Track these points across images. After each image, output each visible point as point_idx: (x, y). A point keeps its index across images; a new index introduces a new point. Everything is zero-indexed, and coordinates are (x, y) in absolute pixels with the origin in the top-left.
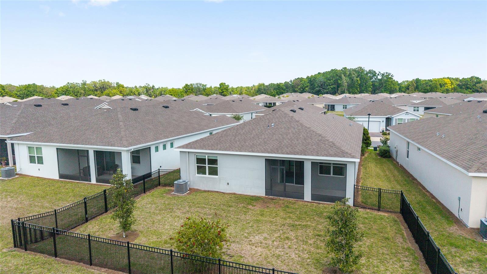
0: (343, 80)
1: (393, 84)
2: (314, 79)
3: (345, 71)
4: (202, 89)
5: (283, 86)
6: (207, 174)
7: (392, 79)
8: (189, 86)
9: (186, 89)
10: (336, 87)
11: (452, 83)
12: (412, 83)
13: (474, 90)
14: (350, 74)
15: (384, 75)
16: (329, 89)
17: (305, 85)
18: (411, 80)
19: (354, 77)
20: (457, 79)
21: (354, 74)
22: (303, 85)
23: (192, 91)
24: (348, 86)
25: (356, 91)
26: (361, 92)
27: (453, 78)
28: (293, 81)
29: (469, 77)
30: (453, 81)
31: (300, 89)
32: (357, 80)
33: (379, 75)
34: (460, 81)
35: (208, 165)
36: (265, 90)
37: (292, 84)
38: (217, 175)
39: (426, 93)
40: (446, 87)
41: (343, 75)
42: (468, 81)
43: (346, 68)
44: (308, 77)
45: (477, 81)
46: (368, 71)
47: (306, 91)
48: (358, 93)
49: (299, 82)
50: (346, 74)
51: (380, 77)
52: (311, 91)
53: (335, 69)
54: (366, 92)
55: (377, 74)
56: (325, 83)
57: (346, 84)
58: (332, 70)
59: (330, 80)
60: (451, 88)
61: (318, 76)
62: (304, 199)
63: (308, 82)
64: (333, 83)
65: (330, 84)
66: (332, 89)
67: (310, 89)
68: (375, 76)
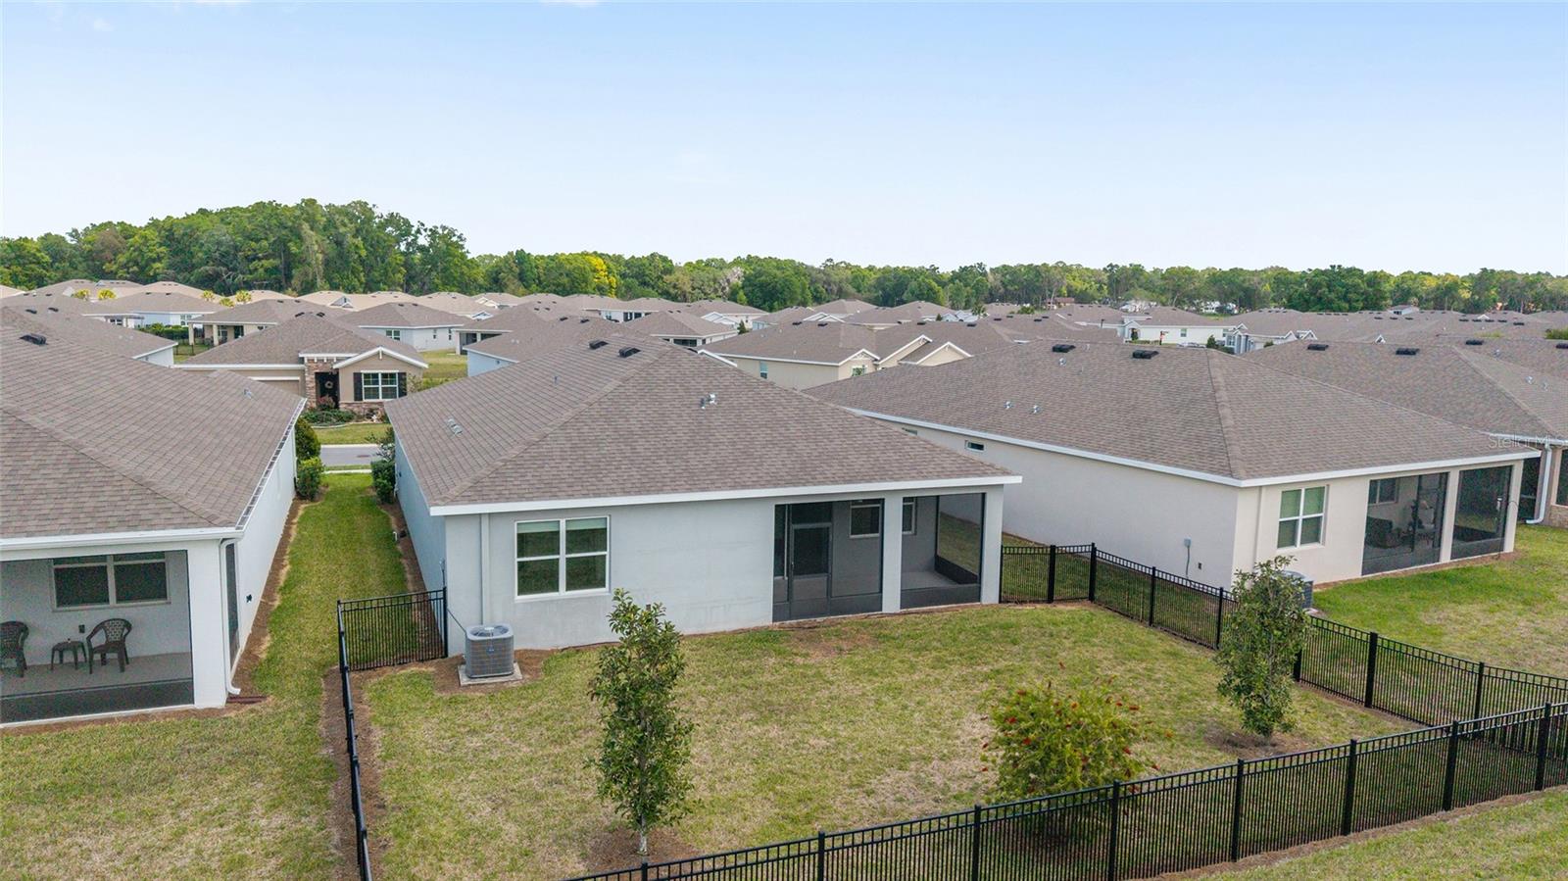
0: (307, 244)
1: (468, 266)
2: (186, 231)
3: (310, 212)
5: (38, 251)
6: (561, 588)
7: (462, 247)
10: (282, 266)
11: (609, 271)
13: (661, 291)
14: (331, 223)
15: (437, 233)
16: (256, 269)
17: (151, 251)
18: (503, 254)
19: (344, 235)
20: (618, 259)
21: (345, 225)
22: (137, 253)
24: (327, 263)
25: (356, 282)
26: (370, 287)
27: (608, 255)
28: (85, 235)
29: (647, 254)
30: (611, 265)
31: (125, 266)
32: (357, 246)
33: (421, 234)
34: (627, 264)
35: (567, 552)
37: (87, 247)
38: (603, 585)
40: (599, 280)
41: (306, 226)
42: (644, 265)
43: (313, 202)
44: (154, 224)
45: (664, 267)
46: (385, 217)
48: (361, 290)
49: (117, 237)
50: (315, 221)
51: (423, 241)
54: (386, 287)
55: (415, 229)
56: (236, 248)
57: (320, 256)
59: (257, 241)
60: (610, 283)
61: (205, 224)
62: (881, 610)
63: (158, 240)
64: (270, 251)
65: (260, 255)
66: (266, 270)
67: (170, 266)
68: (408, 234)
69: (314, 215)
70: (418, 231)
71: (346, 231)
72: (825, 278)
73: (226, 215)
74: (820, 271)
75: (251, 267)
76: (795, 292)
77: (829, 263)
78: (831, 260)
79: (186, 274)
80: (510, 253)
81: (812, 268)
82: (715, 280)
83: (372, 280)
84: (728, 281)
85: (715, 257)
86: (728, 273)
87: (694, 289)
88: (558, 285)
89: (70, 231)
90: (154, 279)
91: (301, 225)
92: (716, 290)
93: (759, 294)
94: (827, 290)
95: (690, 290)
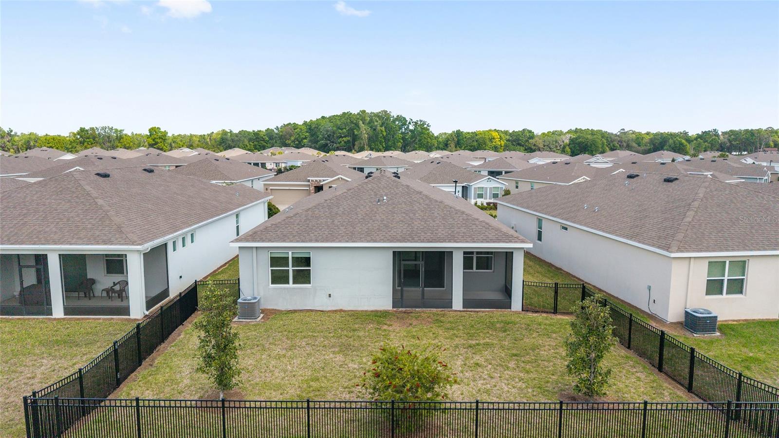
0: (361, 130)
1: (430, 138)
2: (316, 126)
3: (363, 116)
4: (115, 137)
5: (264, 135)
6: (290, 283)
7: (429, 130)
8: (87, 131)
9: (81, 137)
10: (351, 140)
11: (501, 138)
12: (452, 136)
13: (526, 148)
14: (371, 121)
15: (418, 123)
16: (341, 142)
17: (303, 135)
18: (450, 132)
19: (376, 126)
20: (506, 132)
21: (377, 122)
22: (298, 136)
23: (94, 140)
24: (369, 139)
25: (381, 147)
26: (387, 149)
27: (501, 131)
28: (281, 128)
29: (521, 129)
30: (502, 135)
31: (294, 141)
32: (382, 131)
33: (411, 124)
34: (511, 135)
35: (293, 267)
36: (233, 141)
37: (281, 133)
38: (310, 284)
39: (473, 151)
40: (494, 143)
41: (361, 122)
42: (519, 135)
43: (364, 111)
44: (305, 123)
45: (529, 135)
46: (395, 117)
47: (304, 145)
48: (383, 150)
49: (291, 129)
50: (365, 120)
51: (411, 127)
52: (313, 146)
53: (348, 112)
54: (394, 149)
55: (408, 122)
56: (334, 133)
57: (366, 136)
58: (344, 113)
59: (342, 129)
60: (501, 144)
61: (323, 122)
62: (452, 308)
63: (306, 130)
64: (347, 134)
65: (343, 136)
66: (345, 142)
67: (310, 141)
68: (405, 125)
69: (364, 117)
70: (410, 123)
71: (378, 123)
72: (619, 139)
73: (332, 119)
74: (616, 135)
75: (339, 141)
76: (598, 147)
77: (622, 131)
78: (624, 129)
79: (315, 144)
80: (454, 132)
81: (612, 134)
82: (556, 142)
83: (388, 146)
84: (563, 142)
85: (557, 130)
86: (563, 137)
87: (544, 146)
88: (471, 146)
89: (275, 127)
90: (303, 146)
91: (359, 122)
92: (556, 147)
93: (578, 148)
94: (620, 145)
95: (542, 146)
